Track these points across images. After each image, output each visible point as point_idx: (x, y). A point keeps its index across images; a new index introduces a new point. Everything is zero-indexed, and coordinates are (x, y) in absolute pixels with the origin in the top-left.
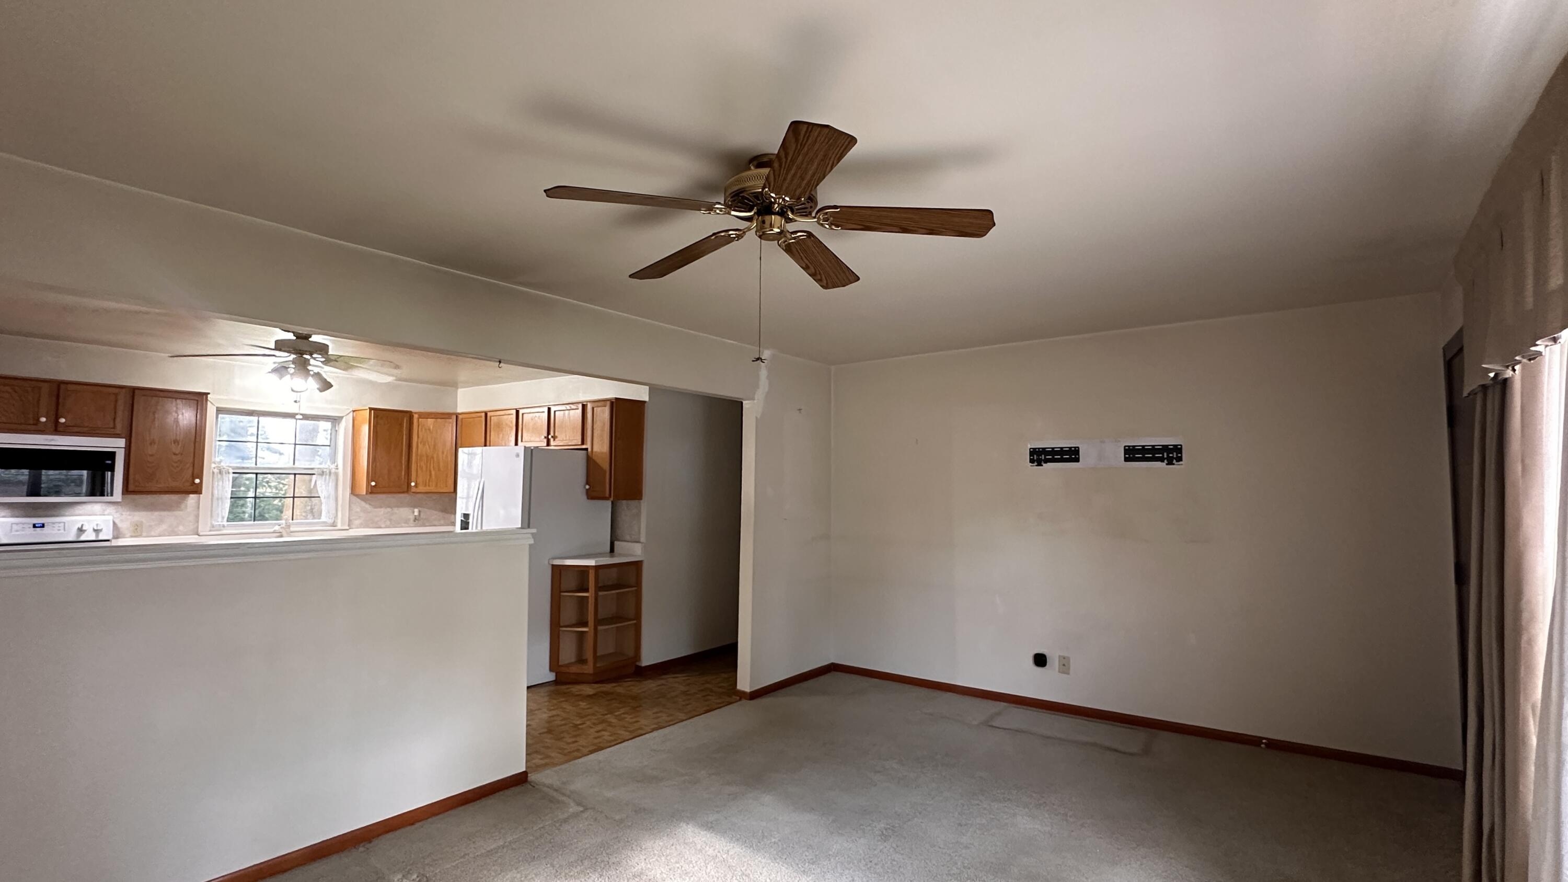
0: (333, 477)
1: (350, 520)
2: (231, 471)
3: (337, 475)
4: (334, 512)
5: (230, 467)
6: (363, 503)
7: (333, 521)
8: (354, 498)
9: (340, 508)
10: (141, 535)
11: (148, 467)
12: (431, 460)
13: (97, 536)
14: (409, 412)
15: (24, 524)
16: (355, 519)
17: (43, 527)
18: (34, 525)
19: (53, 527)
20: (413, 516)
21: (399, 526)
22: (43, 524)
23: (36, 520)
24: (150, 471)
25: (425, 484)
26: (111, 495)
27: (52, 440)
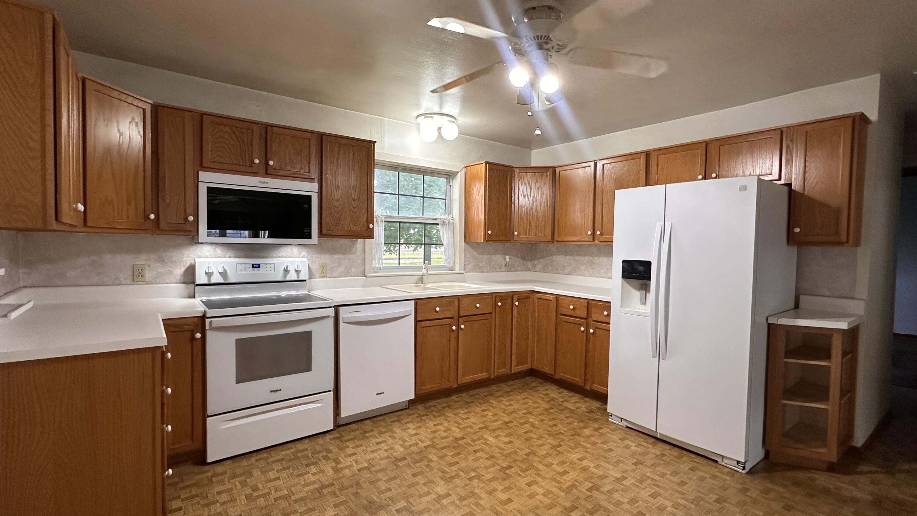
0: (451, 227)
1: (464, 265)
3: (454, 225)
4: (453, 258)
5: (383, 215)
7: (451, 265)
8: (467, 247)
9: (457, 255)
10: (327, 276)
11: (335, 212)
12: (530, 211)
13: (298, 276)
14: (512, 167)
15: (245, 264)
16: (468, 264)
17: (259, 267)
18: (253, 265)
19: (267, 267)
20: (505, 262)
21: (496, 271)
22: (259, 265)
23: (256, 261)
24: (337, 216)
25: (526, 233)
26: (310, 238)
27: (264, 183)
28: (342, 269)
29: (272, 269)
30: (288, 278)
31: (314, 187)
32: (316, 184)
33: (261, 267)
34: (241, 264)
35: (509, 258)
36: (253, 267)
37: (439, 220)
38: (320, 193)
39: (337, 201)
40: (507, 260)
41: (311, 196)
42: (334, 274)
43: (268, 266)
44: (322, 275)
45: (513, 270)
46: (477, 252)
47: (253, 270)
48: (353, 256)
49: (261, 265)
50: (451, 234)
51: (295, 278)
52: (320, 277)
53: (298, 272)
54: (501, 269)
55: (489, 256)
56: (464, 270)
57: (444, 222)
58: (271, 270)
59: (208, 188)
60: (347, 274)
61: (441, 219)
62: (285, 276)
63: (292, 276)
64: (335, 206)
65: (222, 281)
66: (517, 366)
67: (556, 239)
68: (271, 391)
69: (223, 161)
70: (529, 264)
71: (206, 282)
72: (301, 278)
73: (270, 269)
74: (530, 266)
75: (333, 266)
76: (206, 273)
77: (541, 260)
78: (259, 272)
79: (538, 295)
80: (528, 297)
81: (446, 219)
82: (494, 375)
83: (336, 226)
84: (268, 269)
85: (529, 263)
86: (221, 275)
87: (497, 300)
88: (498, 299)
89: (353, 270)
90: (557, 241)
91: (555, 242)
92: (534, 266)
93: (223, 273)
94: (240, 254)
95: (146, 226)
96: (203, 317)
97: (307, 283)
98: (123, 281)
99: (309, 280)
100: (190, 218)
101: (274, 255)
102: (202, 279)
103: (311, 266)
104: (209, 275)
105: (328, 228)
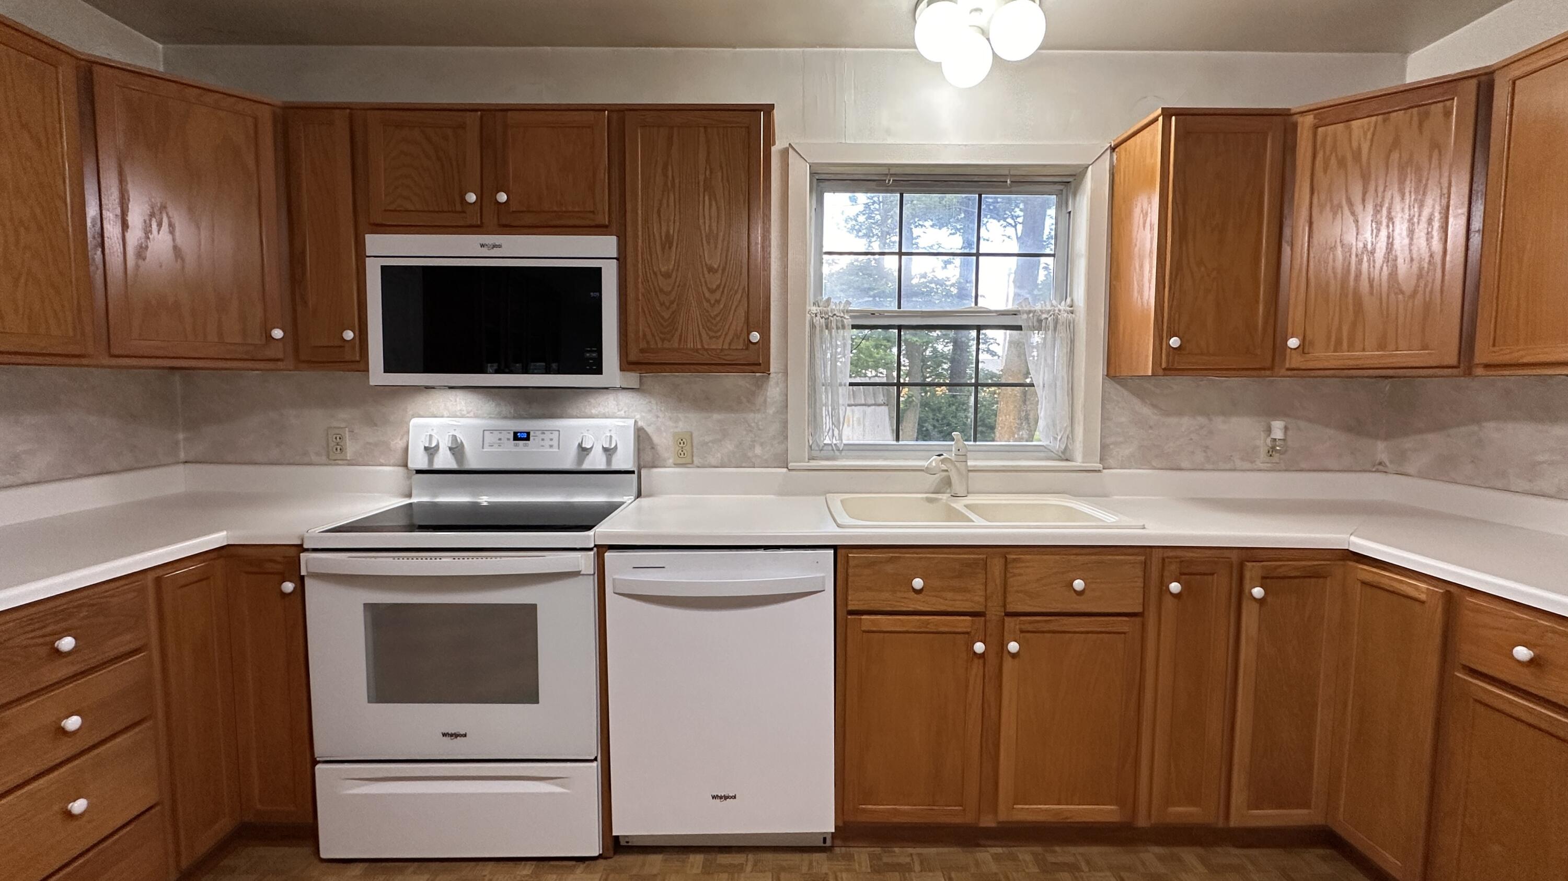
0: (1062, 333)
1: (1104, 447)
2: (848, 321)
3: (1071, 326)
4: (1066, 423)
5: (848, 311)
6: (1137, 404)
7: (1063, 447)
8: (1116, 390)
9: (1080, 416)
10: (692, 462)
11: (662, 304)
12: (1360, 262)
13: (609, 462)
14: (1285, 114)
15: (500, 431)
16: (1116, 444)
17: (528, 439)
18: (515, 434)
19: (543, 440)
20: (1269, 440)
21: (1228, 466)
22: (528, 434)
23: (523, 426)
24: (666, 315)
25: (1339, 342)
26: (599, 371)
27: (495, 246)
28: (729, 446)
29: (555, 443)
30: (586, 466)
31: (606, 245)
32: (614, 239)
33: (531, 438)
34: (492, 431)
35: (1286, 429)
36: (516, 437)
37: (1025, 316)
38: (621, 259)
39: (667, 275)
40: (1278, 434)
41: (599, 270)
42: (713, 461)
43: (547, 436)
44: (680, 461)
45: (1303, 465)
46: (1154, 406)
47: (516, 445)
48: (758, 416)
49: (532, 434)
50: (1060, 352)
51: (602, 466)
52: (677, 465)
53: (609, 452)
54: (1252, 462)
55: (1202, 420)
56: (1102, 460)
57: (1040, 321)
58: (551, 446)
59: (384, 269)
60: (742, 460)
61: (1030, 312)
62: (581, 459)
63: (596, 461)
64: (661, 290)
65: (453, 466)
66: (1256, 804)
67: (1481, 356)
68: (444, 735)
69: (410, 206)
70: (1381, 450)
71: (424, 466)
72: (615, 467)
73: (551, 443)
74: (1383, 456)
75: (707, 439)
76: (426, 449)
77: (1430, 437)
78: (525, 449)
79: (1366, 572)
80: (1317, 575)
81: (1049, 312)
82: (1149, 816)
83: (663, 340)
84: (547, 443)
85: (1381, 445)
86: (453, 454)
87: (1166, 573)
88: (1173, 568)
89: (758, 450)
90: (1487, 366)
91: (1479, 371)
92: (1401, 457)
93: (457, 449)
94: (506, 409)
95: (270, 353)
96: (300, 548)
97: (635, 476)
98: (314, 458)
99: (643, 472)
100: (349, 335)
101: (575, 412)
102: (418, 460)
103: (656, 439)
104: (431, 451)
105: (643, 345)
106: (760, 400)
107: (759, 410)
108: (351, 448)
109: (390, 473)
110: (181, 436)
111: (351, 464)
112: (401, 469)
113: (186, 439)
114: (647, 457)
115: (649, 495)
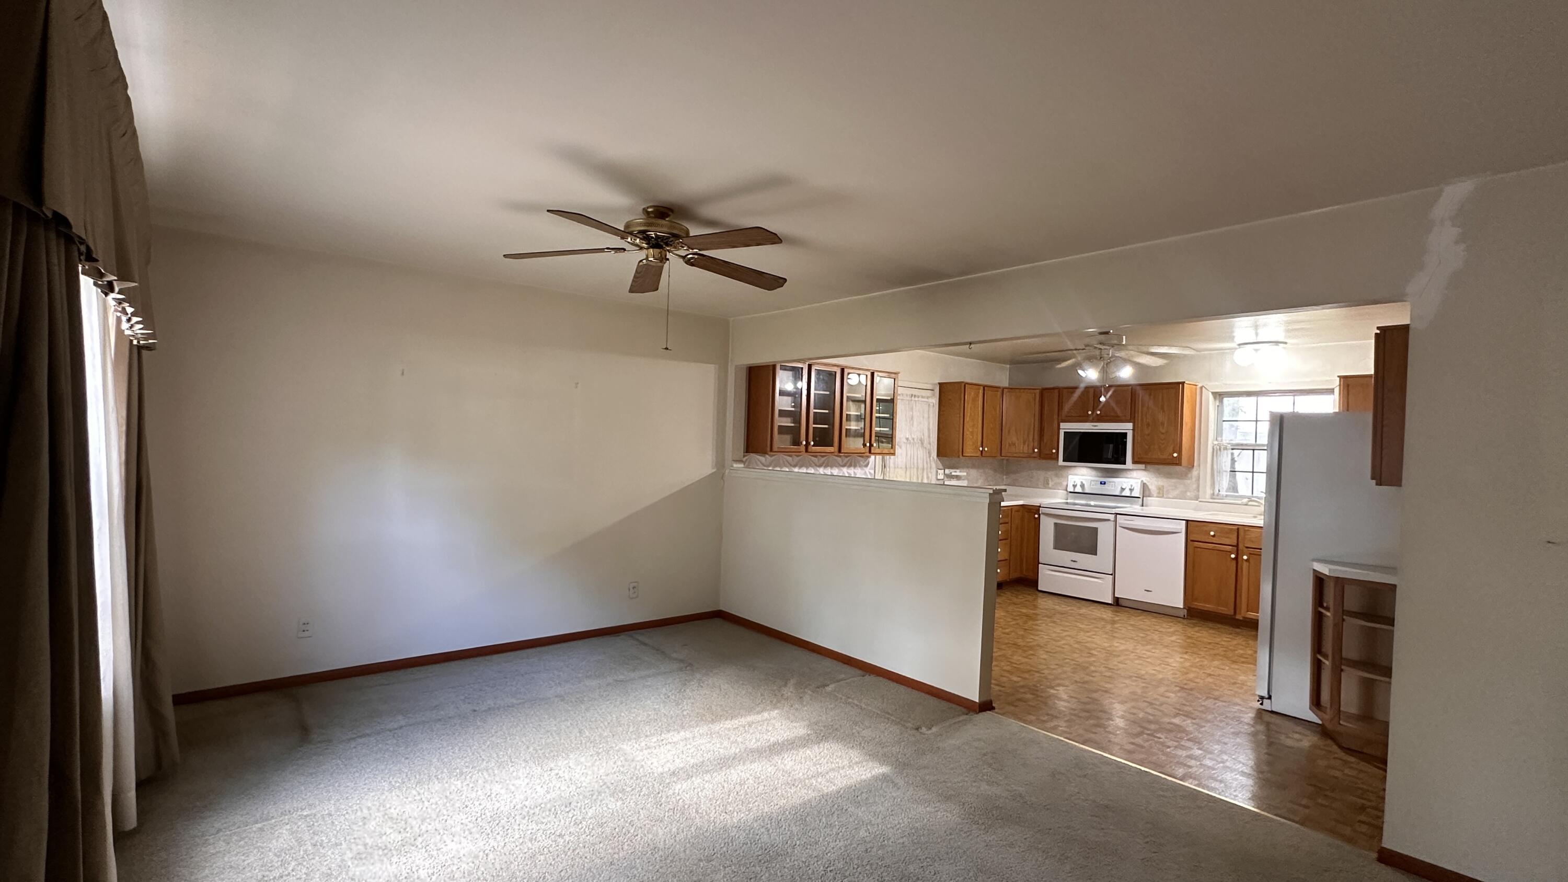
2: (1229, 447)
5: (1230, 443)
10: (1162, 493)
11: (1146, 444)
13: (1132, 493)
15: (1097, 481)
22: (1105, 482)
23: (1103, 480)
24: (1148, 447)
26: (1125, 463)
27: (1095, 426)
28: (1176, 492)
30: (1123, 494)
31: (1129, 426)
32: (1131, 424)
33: (1106, 484)
34: (1094, 481)
36: (1101, 483)
38: (1133, 430)
39: (1148, 435)
41: (1126, 433)
42: (1171, 496)
43: (1111, 484)
44: (1159, 494)
47: (1101, 486)
48: (1189, 481)
51: (1129, 495)
52: (1157, 497)
53: (1131, 490)
59: (1065, 432)
60: (1182, 496)
62: (1122, 492)
63: (1127, 493)
64: (1146, 440)
65: (1081, 491)
69: (1073, 415)
71: (1072, 490)
72: (1133, 495)
73: (1113, 486)
75: (1170, 488)
76: (1073, 485)
78: (1104, 488)
83: (1147, 454)
84: (1111, 486)
86: (1081, 488)
89: (1189, 494)
93: (1082, 486)
94: (1100, 474)
95: (1034, 455)
96: (1040, 507)
97: (1141, 500)
98: (1040, 486)
99: (1144, 498)
100: (1054, 451)
101: (1122, 476)
102: (1071, 489)
103: (1150, 487)
104: (1075, 486)
105: (1139, 456)
106: (1189, 475)
107: (1189, 479)
108: (1051, 484)
109: (1062, 493)
110: (1005, 477)
111: (1050, 489)
112: (1065, 492)
113: (1006, 478)
114: (1147, 493)
115: (1147, 506)
